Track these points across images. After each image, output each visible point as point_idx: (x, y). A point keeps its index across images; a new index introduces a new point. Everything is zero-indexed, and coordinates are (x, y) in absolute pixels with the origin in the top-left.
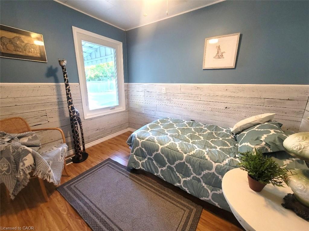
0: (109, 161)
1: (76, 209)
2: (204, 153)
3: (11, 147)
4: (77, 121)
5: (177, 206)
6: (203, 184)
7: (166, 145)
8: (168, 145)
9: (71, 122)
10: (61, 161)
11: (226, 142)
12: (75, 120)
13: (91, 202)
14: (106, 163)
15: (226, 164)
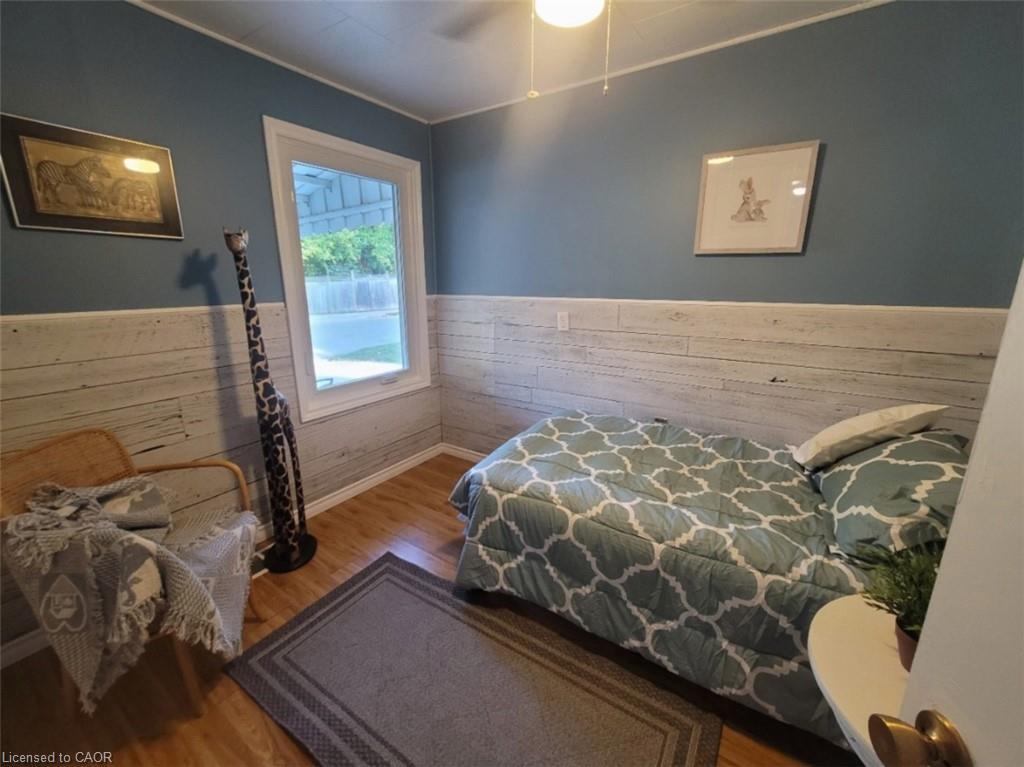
0: (387, 564)
1: (302, 740)
2: (722, 540)
3: (87, 540)
4: (282, 434)
5: (638, 718)
6: (721, 643)
7: (590, 513)
8: (598, 513)
9: (265, 436)
10: (241, 572)
11: (786, 497)
12: (277, 430)
13: (350, 714)
14: (380, 570)
15: (802, 579)
